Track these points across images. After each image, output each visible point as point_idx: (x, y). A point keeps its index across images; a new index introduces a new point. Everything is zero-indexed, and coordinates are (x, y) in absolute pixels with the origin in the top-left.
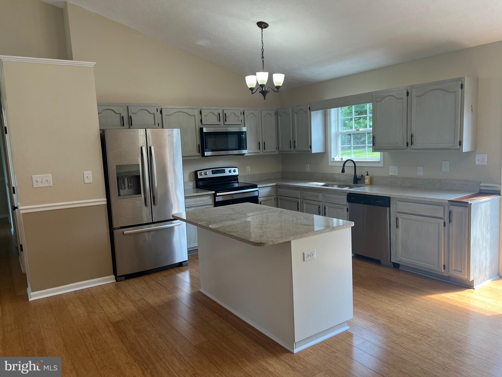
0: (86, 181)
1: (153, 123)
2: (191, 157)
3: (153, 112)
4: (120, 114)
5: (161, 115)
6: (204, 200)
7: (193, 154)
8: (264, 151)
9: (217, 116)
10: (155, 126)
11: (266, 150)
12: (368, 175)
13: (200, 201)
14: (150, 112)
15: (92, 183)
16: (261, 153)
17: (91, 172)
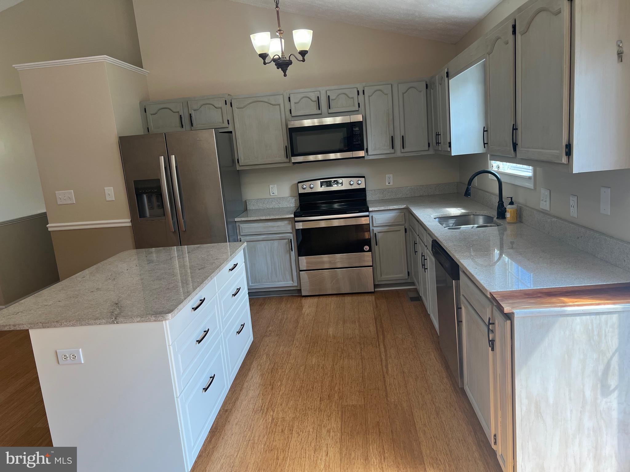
0: (108, 198)
1: (221, 121)
2: (276, 164)
3: (220, 106)
4: (178, 112)
5: (231, 108)
6: (278, 226)
7: (278, 159)
8: (403, 150)
9: (316, 101)
10: (223, 124)
11: (406, 150)
12: (512, 203)
13: (273, 227)
14: (216, 106)
15: (114, 201)
16: (399, 154)
17: (112, 188)
